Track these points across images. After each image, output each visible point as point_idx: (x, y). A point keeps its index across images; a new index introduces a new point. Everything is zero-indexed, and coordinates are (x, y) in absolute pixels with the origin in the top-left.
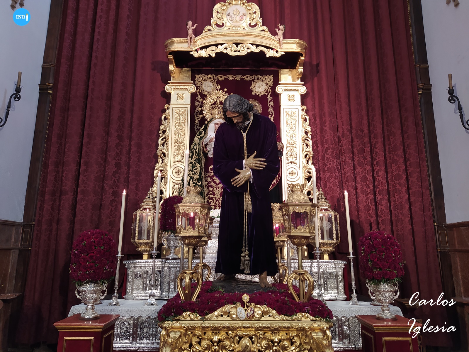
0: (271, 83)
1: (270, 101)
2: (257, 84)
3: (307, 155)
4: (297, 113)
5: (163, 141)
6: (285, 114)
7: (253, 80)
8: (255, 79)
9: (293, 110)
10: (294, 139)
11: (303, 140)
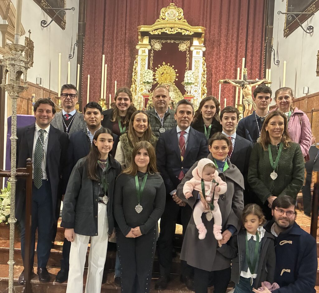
0: (189, 45)
1: (188, 54)
2: (182, 45)
3: (204, 82)
4: (200, 61)
5: (135, 74)
6: (194, 61)
7: (180, 43)
8: (181, 42)
9: (198, 59)
10: (198, 74)
11: (202, 75)
